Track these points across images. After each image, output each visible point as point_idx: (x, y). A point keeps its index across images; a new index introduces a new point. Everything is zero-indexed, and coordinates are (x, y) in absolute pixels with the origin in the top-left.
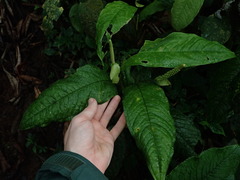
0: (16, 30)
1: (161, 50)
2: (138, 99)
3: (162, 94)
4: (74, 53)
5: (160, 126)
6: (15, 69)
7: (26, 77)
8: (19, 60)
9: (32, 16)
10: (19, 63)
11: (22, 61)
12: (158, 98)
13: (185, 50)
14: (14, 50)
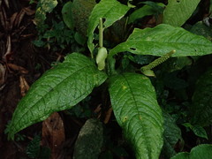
0: (9, 21)
1: (149, 39)
2: (125, 87)
3: (148, 83)
4: (63, 47)
5: (148, 115)
6: (4, 57)
7: (14, 66)
8: (9, 49)
9: (27, 10)
10: (8, 52)
11: (12, 50)
12: (144, 86)
13: (173, 41)
14: (6, 40)
